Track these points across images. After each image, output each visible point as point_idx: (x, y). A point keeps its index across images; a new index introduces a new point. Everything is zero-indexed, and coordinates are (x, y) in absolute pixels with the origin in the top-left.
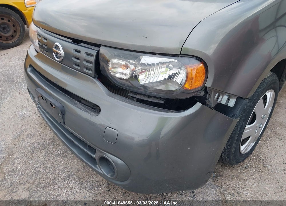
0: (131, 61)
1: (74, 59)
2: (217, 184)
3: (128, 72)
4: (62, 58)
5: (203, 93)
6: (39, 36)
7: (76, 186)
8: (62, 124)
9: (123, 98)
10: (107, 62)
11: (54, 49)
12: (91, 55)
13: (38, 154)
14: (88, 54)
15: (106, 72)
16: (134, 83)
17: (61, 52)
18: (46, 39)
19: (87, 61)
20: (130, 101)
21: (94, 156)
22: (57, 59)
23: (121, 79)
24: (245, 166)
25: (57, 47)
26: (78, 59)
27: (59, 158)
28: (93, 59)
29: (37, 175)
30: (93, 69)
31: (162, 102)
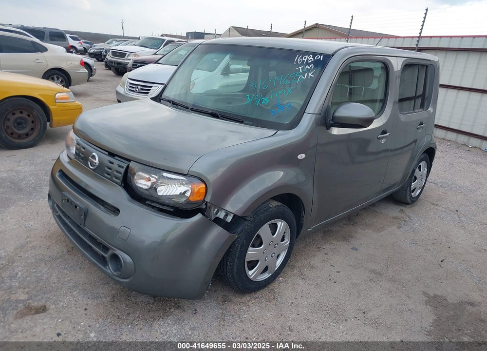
0: (153, 176)
1: (106, 169)
2: (222, 307)
3: (149, 184)
4: (95, 167)
5: (204, 207)
6: (78, 145)
7: (80, 295)
8: (82, 226)
9: (141, 204)
10: (134, 174)
11: (90, 158)
12: (122, 167)
13: (43, 265)
14: (119, 166)
15: (131, 181)
16: (152, 192)
17: (97, 161)
18: (84, 149)
19: (118, 172)
20: (146, 207)
21: (106, 256)
22: (91, 167)
23: (142, 188)
24: (257, 296)
25: (94, 157)
26: (110, 169)
27: (65, 271)
28: (122, 170)
29: (39, 283)
30: (121, 178)
31: (172, 210)
